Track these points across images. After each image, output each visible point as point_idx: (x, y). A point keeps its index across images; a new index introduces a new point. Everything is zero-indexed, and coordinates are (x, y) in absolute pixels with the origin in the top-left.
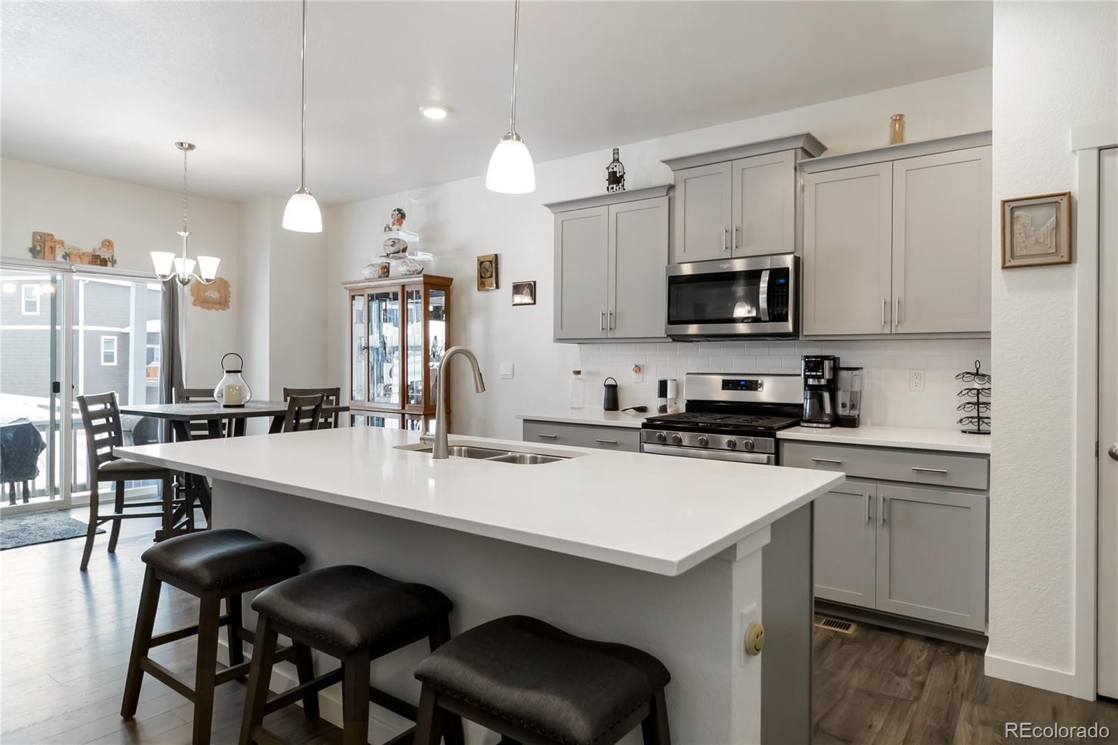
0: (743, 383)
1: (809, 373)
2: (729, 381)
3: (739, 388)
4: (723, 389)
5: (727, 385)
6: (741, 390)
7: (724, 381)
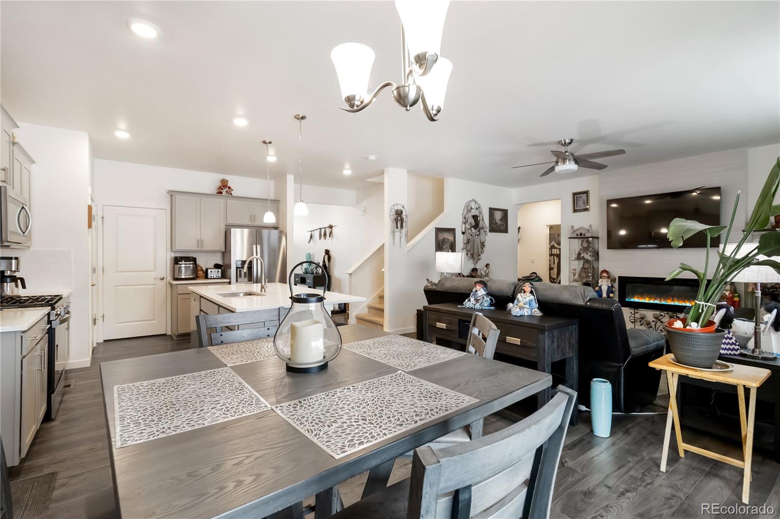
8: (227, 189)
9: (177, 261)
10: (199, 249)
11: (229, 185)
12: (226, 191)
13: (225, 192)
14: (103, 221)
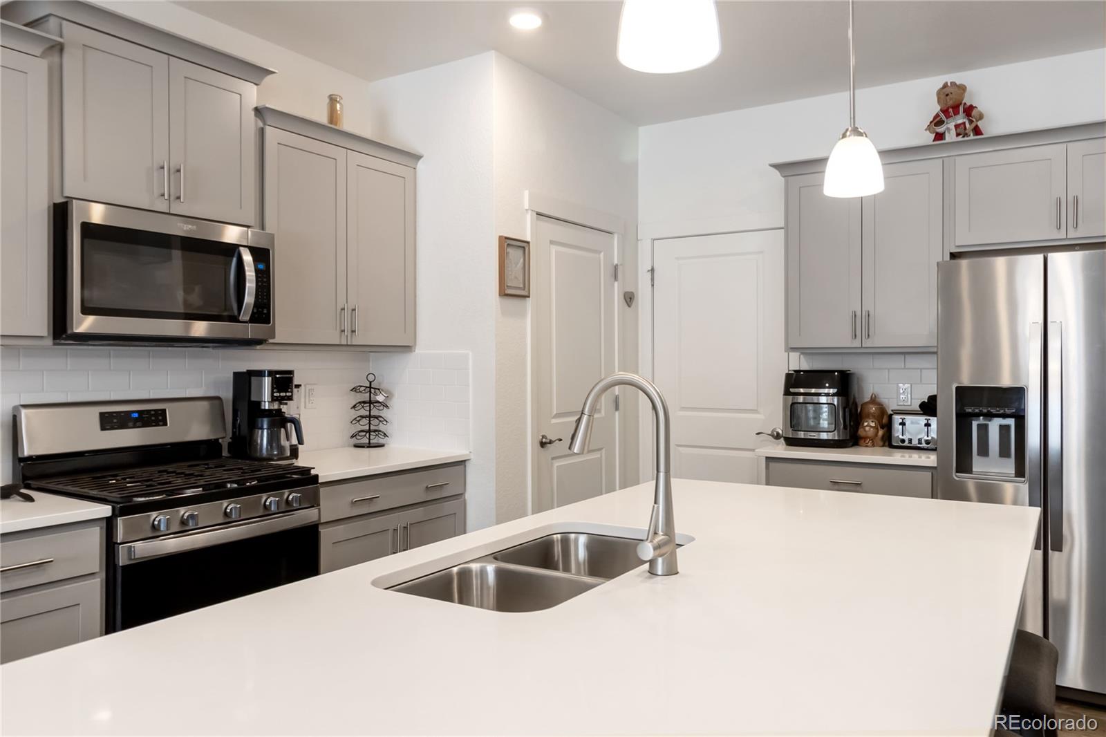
0: (135, 415)
1: (278, 394)
2: (110, 413)
3: (131, 424)
4: (103, 429)
5: (109, 422)
6: (135, 427)
7: (102, 415)
8: (961, 119)
9: (796, 381)
10: (857, 344)
11: (967, 101)
12: (957, 126)
13: (953, 132)
14: (653, 279)
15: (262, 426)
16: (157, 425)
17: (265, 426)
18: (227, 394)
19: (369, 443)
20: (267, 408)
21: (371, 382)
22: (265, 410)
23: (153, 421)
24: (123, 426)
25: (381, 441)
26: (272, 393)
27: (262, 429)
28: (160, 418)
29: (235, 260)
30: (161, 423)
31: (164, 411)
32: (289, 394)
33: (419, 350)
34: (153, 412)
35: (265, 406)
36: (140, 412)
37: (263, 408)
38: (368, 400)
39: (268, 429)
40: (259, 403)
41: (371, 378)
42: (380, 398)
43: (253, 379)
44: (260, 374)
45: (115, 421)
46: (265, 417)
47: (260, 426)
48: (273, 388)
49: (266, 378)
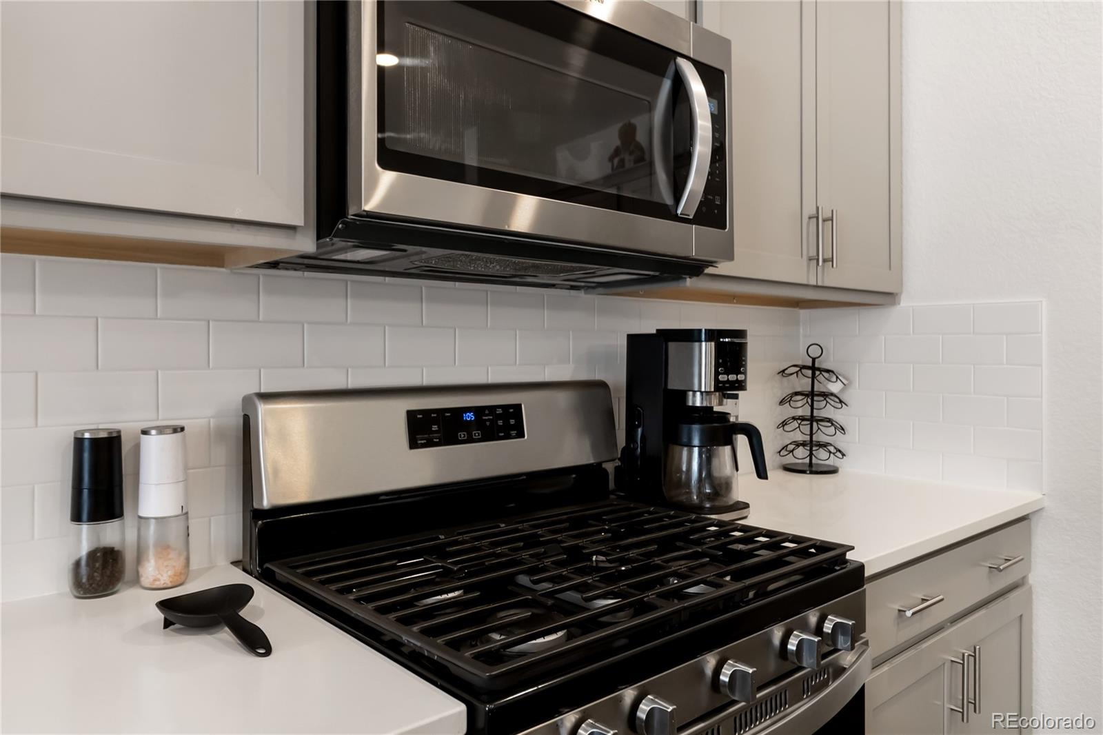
0: (470, 416)
1: (724, 378)
2: (426, 413)
3: (462, 435)
4: (413, 445)
5: (424, 430)
6: (470, 440)
7: (411, 415)
15: (690, 439)
16: (508, 437)
17: (696, 441)
18: (616, 376)
19: (811, 464)
20: (698, 404)
21: (814, 360)
22: (695, 408)
23: (500, 429)
24: (449, 439)
25: (833, 461)
26: (717, 374)
27: (690, 446)
28: (512, 422)
29: (667, 85)
30: (514, 433)
31: (518, 407)
32: (741, 377)
33: (905, 303)
34: (499, 411)
35: (694, 401)
36: (478, 411)
37: (690, 404)
38: (810, 389)
39: (700, 447)
40: (682, 395)
41: (814, 351)
42: (834, 387)
43: (673, 347)
44: (690, 336)
45: (435, 428)
46: (694, 423)
47: (685, 440)
48: (717, 366)
49: (704, 344)
